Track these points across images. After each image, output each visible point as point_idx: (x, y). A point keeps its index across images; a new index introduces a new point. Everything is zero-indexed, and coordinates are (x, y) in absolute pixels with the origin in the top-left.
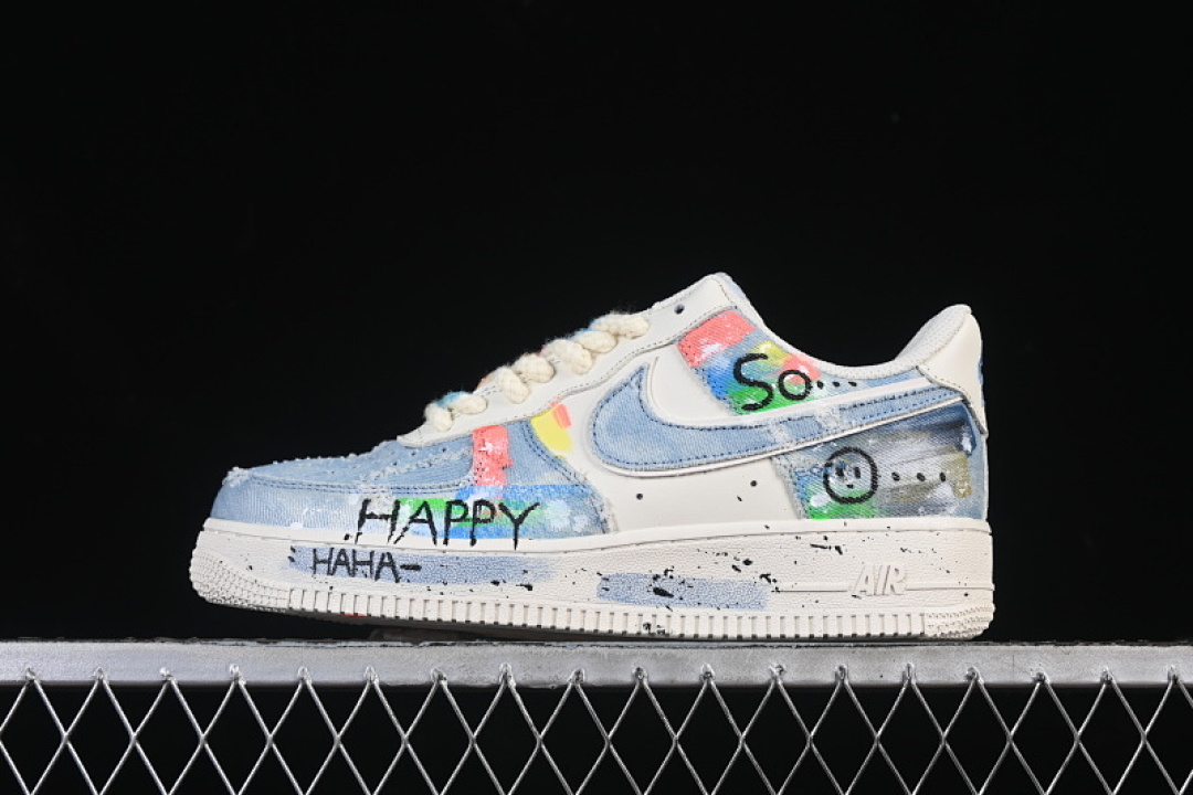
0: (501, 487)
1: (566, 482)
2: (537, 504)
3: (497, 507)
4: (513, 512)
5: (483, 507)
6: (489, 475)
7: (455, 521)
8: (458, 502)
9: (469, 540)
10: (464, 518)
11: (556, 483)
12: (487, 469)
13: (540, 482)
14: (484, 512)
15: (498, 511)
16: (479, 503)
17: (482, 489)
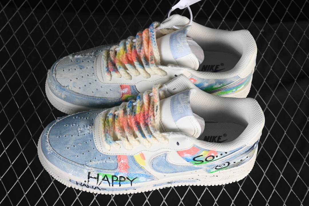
0: (127, 173)
1: (144, 173)
2: (137, 178)
3: (126, 178)
4: (130, 179)
5: (122, 178)
6: (123, 169)
7: (114, 181)
8: (115, 176)
9: (119, 185)
10: (117, 180)
11: (142, 173)
12: (122, 168)
13: (137, 173)
14: (122, 179)
15: (126, 179)
16: (121, 177)
17: (121, 173)
